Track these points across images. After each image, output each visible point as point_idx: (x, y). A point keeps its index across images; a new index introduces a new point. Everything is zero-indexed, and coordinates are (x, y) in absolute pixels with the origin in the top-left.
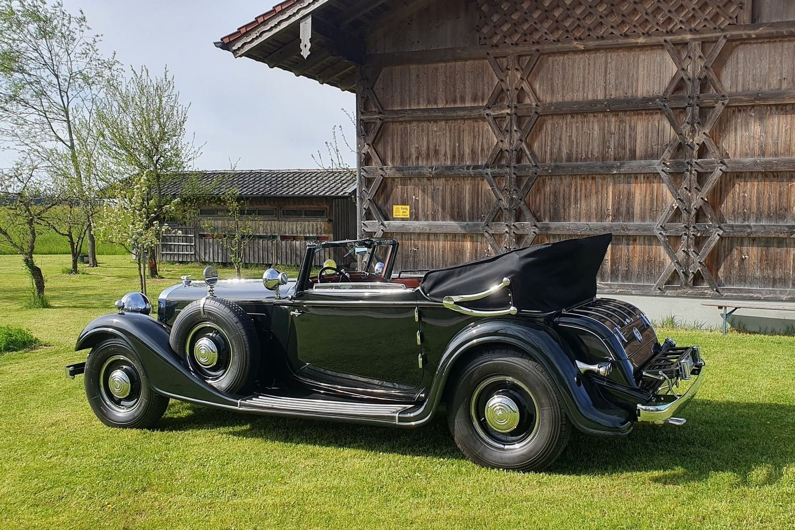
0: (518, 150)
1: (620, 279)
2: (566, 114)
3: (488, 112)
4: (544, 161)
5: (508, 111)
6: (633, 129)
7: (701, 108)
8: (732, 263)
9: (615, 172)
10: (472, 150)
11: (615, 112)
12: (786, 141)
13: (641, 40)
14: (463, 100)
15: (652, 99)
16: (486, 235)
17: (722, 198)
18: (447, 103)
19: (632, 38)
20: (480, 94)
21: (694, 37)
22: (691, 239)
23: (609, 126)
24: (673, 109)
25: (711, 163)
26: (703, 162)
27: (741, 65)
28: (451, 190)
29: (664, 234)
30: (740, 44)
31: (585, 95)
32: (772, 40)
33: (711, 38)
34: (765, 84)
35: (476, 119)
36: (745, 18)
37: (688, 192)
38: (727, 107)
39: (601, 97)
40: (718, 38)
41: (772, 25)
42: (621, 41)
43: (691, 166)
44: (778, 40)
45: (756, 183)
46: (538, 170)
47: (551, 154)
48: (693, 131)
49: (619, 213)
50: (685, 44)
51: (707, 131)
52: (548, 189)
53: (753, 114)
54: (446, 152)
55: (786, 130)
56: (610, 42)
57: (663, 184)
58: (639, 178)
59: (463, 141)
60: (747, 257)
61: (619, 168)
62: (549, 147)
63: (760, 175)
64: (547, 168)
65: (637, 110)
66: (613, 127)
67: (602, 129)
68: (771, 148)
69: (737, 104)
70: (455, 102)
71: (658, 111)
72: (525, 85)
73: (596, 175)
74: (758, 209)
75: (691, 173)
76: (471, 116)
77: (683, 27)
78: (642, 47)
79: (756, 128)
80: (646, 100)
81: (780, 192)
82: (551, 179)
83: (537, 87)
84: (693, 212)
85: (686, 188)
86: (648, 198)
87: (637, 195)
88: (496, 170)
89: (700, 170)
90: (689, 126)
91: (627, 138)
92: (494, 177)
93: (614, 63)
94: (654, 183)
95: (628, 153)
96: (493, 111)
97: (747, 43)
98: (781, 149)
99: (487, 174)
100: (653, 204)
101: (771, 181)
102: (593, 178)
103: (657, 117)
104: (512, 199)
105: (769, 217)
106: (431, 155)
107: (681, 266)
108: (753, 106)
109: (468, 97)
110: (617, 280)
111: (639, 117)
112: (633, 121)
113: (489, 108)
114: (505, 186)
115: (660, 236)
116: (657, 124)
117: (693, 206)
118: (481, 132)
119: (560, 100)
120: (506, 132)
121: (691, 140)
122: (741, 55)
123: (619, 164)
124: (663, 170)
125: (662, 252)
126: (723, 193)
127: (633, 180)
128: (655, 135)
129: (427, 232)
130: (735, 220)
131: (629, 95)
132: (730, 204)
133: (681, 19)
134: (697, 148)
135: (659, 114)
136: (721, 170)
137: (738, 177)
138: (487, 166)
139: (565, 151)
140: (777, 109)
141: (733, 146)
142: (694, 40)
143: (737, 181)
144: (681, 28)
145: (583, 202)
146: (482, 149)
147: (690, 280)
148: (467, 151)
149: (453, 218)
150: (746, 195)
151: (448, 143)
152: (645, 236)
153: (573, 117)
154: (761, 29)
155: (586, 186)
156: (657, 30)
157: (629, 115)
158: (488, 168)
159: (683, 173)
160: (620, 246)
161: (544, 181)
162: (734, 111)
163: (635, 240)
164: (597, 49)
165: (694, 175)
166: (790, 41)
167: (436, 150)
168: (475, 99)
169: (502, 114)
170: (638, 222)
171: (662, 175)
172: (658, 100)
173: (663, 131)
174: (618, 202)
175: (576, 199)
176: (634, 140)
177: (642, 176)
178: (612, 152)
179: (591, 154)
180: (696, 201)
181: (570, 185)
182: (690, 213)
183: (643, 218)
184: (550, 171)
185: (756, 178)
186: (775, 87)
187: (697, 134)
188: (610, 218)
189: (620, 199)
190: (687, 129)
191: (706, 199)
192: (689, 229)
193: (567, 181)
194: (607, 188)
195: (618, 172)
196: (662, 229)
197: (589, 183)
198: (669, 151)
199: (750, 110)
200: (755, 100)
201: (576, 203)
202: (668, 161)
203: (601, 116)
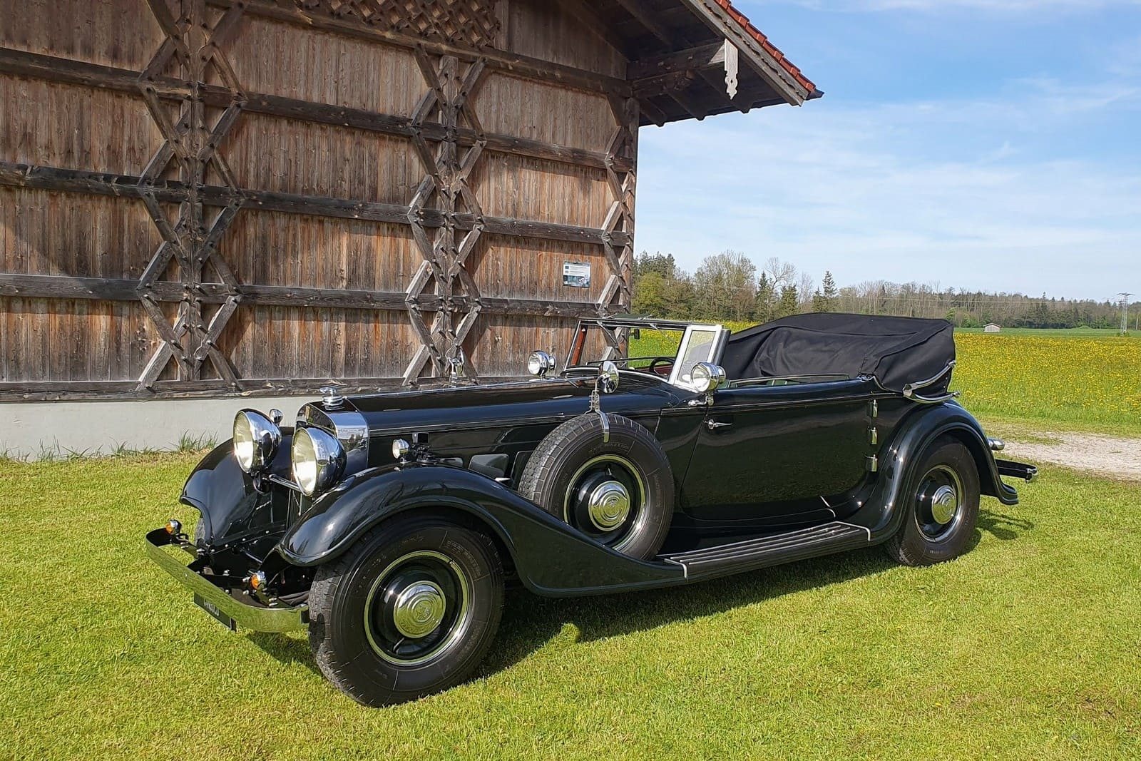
0: (207, 161)
1: (357, 372)
2: (280, 117)
3: (149, 86)
4: (245, 185)
5: (188, 92)
6: (374, 158)
7: (458, 145)
8: (485, 347)
9: (356, 216)
10: (109, 147)
11: (351, 129)
12: (536, 201)
13: (388, 35)
14: (89, 50)
15: (404, 121)
16: (147, 304)
17: (475, 266)
18: (51, 48)
19: (378, 28)
20: (124, 50)
21: (450, 49)
22: (448, 315)
23: (342, 148)
24: (427, 139)
25: (469, 218)
26: (460, 216)
27: (494, 100)
28: (64, 218)
29: (418, 309)
30: (494, 73)
31: (308, 94)
32: (523, 78)
33: (469, 56)
34: (517, 128)
35: (117, 92)
36: (502, 43)
37: (444, 254)
38: (484, 150)
39: (330, 100)
40: (476, 58)
41: (526, 60)
42: (364, 28)
43: (448, 219)
44: (528, 79)
45: (509, 249)
46: (242, 200)
47: (257, 176)
48: (450, 174)
49: (355, 276)
50: (438, 56)
51: (465, 177)
52: (251, 231)
53: (506, 164)
54: (50, 142)
55: (536, 189)
56: (349, 25)
57: (411, 241)
58: (381, 228)
59: (90, 127)
60: (499, 338)
61: (361, 211)
62: (253, 165)
63: (512, 241)
64: (255, 197)
65: (379, 132)
66: (347, 150)
67: (332, 150)
68: (523, 209)
69: (494, 148)
70: (71, 50)
71: (405, 139)
72: (217, 55)
73: (325, 216)
74: (511, 280)
75: (447, 229)
76: (111, 84)
77: (438, 32)
78: (386, 44)
79: (507, 179)
80: (395, 120)
81: (531, 261)
82: (257, 215)
83: (233, 62)
84: (450, 281)
85: (442, 249)
86: (392, 259)
87: (379, 252)
88: (166, 189)
89: (457, 226)
90: (445, 167)
91: (366, 168)
92: (160, 201)
93: (348, 56)
94: (400, 237)
95: (367, 191)
96: (159, 86)
97: (499, 74)
98: (531, 212)
99: (148, 195)
100: (399, 267)
101: (522, 248)
102: (321, 222)
103: (403, 147)
104: (196, 242)
105: (521, 291)
106: (12, 141)
107: (436, 351)
108: (506, 154)
109: (102, 48)
110: (353, 374)
111: (383, 142)
112: (373, 147)
113: (150, 79)
114: (182, 220)
115: (413, 311)
116: (403, 157)
117: (450, 273)
118: (127, 116)
119: (272, 92)
120: (183, 129)
121: (448, 186)
122: (495, 87)
123: (361, 205)
124: (417, 222)
125: (411, 333)
126: (476, 259)
127: (374, 230)
128: (401, 170)
129: (12, 294)
130: (488, 293)
131: (369, 109)
132: (484, 272)
133: (436, 21)
134: (453, 197)
135: (406, 143)
136: (479, 229)
137: (491, 239)
138: (147, 181)
139: (278, 173)
140: (528, 162)
141: (487, 200)
142: (451, 53)
143: (491, 244)
144: (435, 33)
145: (305, 255)
146: (131, 149)
147: (446, 369)
148: (99, 147)
149: (65, 269)
150: (499, 263)
151: (55, 125)
152: (389, 311)
153: (290, 123)
154: (518, 61)
155: (309, 232)
156: (408, 26)
157: (368, 137)
158: (149, 184)
159: (439, 228)
160: (357, 324)
161: (244, 218)
162: (487, 157)
163: (377, 316)
164: (327, 30)
165: (451, 232)
166: (538, 83)
167: (25, 135)
168: (115, 54)
169: (175, 95)
170: (382, 291)
171: (415, 228)
172: (408, 124)
173: (410, 167)
174: (354, 261)
175: (295, 250)
176: (375, 174)
177: (386, 226)
178: (346, 186)
179: (317, 186)
180: (453, 266)
181: (286, 229)
182: (447, 282)
183: (387, 286)
184: (260, 203)
185: (508, 242)
186: (526, 135)
187: (453, 179)
188: (344, 283)
189: (357, 255)
190: (442, 171)
191: (464, 265)
192: (445, 303)
193: (281, 221)
194: (339, 238)
195: (360, 218)
196: (416, 301)
197: (314, 228)
198: (422, 196)
199: (504, 158)
200: (512, 147)
201: (295, 257)
202: (422, 211)
203: (330, 130)
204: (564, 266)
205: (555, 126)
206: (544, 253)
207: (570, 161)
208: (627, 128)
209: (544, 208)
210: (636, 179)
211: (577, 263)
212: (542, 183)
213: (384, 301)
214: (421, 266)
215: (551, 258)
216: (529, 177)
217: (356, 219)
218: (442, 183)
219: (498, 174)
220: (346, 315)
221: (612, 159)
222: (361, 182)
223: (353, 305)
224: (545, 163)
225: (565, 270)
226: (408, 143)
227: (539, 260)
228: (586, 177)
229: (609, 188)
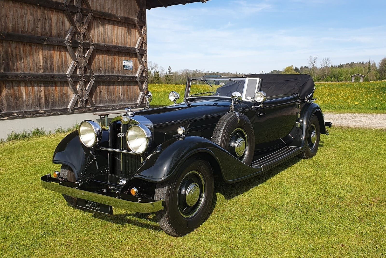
1: (50, 107)
6: (50, 19)
7: (82, 15)
8: (97, 94)
9: (45, 43)
11: (40, 6)
12: (112, 37)
15: (61, 4)
17: (92, 62)
22: (83, 82)
24: (70, 12)
25: (89, 44)
26: (85, 43)
29: (72, 80)
34: (104, 9)
37: (80, 58)
38: (93, 16)
43: (81, 44)
45: (103, 56)
47: (1, 25)
48: (80, 26)
49: (46, 68)
51: (86, 27)
52: (1, 49)
53: (100, 22)
55: (112, 32)
57: (67, 53)
58: (55, 48)
60: (102, 91)
61: (47, 41)
63: (104, 52)
64: (2, 34)
65: (51, 8)
66: (38, 15)
67: (32, 15)
68: (107, 40)
69: (96, 16)
71: (62, 11)
73: (32, 43)
74: (105, 68)
75: (81, 48)
79: (101, 29)
80: (57, 3)
81: (111, 60)
82: (3, 42)
84: (83, 69)
85: (79, 56)
86: (60, 60)
87: (55, 58)
89: (84, 47)
90: (78, 23)
91: (47, 23)
94: (62, 52)
95: (48, 32)
98: (110, 41)
100: (63, 63)
101: (108, 55)
102: (30, 46)
103: (61, 15)
105: (109, 72)
107: (80, 97)
108: (100, 18)
110: (48, 107)
111: (53, 12)
112: (49, 14)
115: (70, 81)
116: (61, 19)
117: (83, 65)
121: (80, 31)
123: (47, 38)
124: (69, 45)
125: (69, 90)
126: (92, 60)
127: (52, 48)
128: (61, 24)
130: (97, 73)
132: (95, 65)
134: (82, 35)
135: (62, 13)
136: (93, 48)
137: (97, 52)
139: (10, 24)
140: (108, 21)
141: (94, 36)
143: (97, 54)
145: (25, 60)
147: (84, 104)
150: (100, 61)
152: (60, 81)
153: (13, 3)
155: (26, 49)
157: (47, 10)
159: (77, 47)
160: (48, 87)
162: (93, 19)
163: (56, 84)
165: (82, 49)
170: (57, 73)
171: (69, 48)
172: (63, 5)
173: (64, 23)
174: (45, 62)
175: (20, 57)
176: (51, 25)
177: (57, 47)
178: (39, 30)
179: (28, 30)
180: (84, 63)
181: (16, 48)
182: (82, 69)
183: (59, 71)
184: (4, 37)
185: (103, 53)
186: (107, 11)
187: (82, 28)
188: (42, 71)
189: (46, 59)
190: (77, 25)
191: (88, 62)
192: (82, 77)
193: (13, 45)
194: (39, 52)
195: (47, 43)
196: (71, 77)
197: (28, 48)
198: (70, 35)
199: (99, 20)
200: (102, 16)
201: (21, 60)
202: (71, 41)
203: (31, 7)
204: (123, 62)
205: (117, 8)
206: (116, 57)
207: (123, 21)
208: (142, 9)
209: (115, 39)
210: (146, 29)
211: (128, 61)
212: (114, 30)
213: (59, 78)
214: (71, 63)
215: (119, 59)
216: (109, 27)
217: (45, 44)
218: (78, 30)
219: (98, 27)
220: (44, 84)
221: (138, 21)
222: (45, 29)
223: (47, 80)
224: (114, 22)
225: (124, 63)
226: (63, 13)
227: (114, 59)
228: (129, 28)
229: (137, 32)
